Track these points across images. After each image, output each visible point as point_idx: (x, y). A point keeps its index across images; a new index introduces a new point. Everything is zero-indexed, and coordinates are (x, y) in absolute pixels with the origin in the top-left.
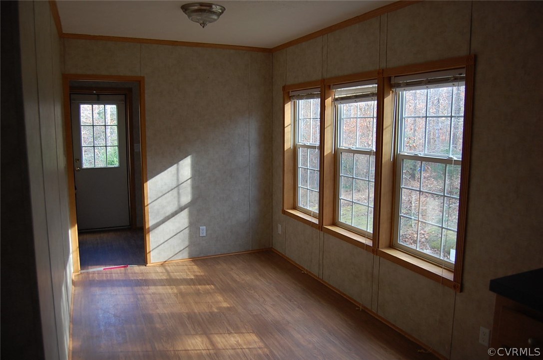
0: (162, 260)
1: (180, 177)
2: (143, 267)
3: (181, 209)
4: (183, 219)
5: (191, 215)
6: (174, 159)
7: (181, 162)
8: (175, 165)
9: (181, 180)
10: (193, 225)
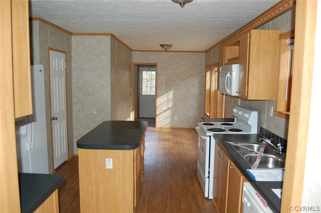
0: (161, 127)
1: (169, 98)
2: (154, 128)
3: (168, 109)
4: (169, 113)
5: (172, 111)
6: (167, 91)
7: (169, 93)
8: (167, 94)
9: (169, 99)
10: (173, 115)
